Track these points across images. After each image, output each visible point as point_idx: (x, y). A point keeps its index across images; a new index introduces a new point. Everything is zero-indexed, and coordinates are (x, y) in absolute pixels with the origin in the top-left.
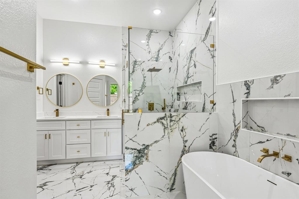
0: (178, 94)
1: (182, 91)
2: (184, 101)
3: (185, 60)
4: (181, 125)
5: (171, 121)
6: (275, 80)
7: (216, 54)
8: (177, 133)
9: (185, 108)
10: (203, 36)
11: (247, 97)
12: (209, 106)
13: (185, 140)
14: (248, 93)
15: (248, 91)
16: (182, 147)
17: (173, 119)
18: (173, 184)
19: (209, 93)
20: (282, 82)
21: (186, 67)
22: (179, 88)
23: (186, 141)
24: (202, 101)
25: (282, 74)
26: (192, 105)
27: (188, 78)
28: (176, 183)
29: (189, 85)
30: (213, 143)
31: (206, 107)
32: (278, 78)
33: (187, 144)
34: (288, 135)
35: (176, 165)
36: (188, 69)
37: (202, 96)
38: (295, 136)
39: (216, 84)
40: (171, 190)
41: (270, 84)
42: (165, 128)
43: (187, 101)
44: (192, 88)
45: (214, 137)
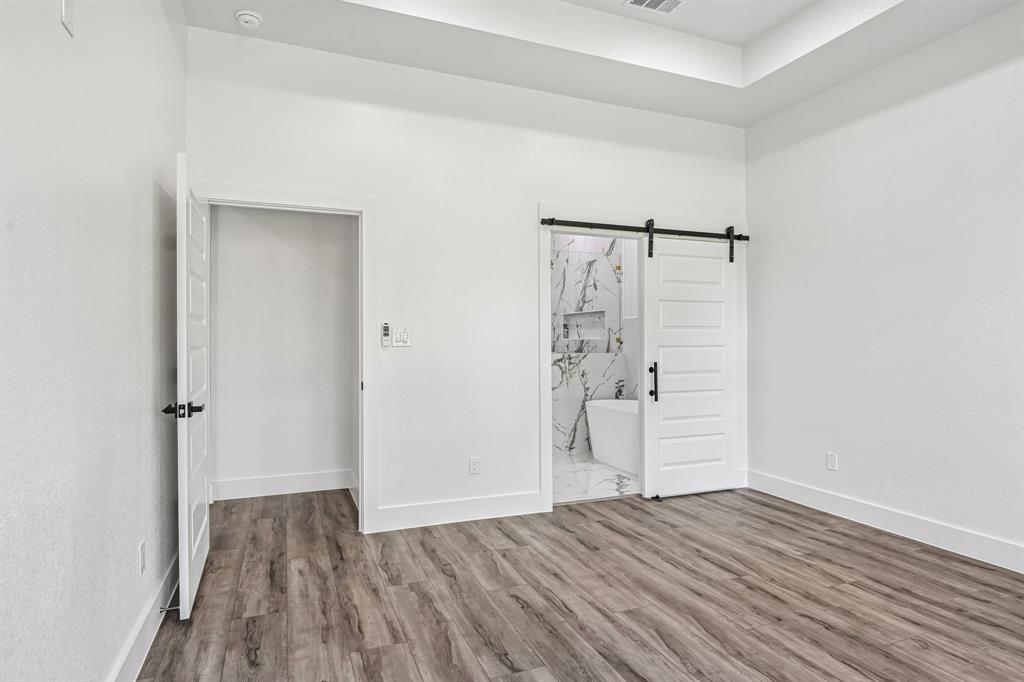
0: (565, 326)
1: (572, 322)
2: (576, 338)
3: (579, 272)
4: (581, 369)
5: (570, 363)
7: (623, 278)
8: (577, 377)
9: (580, 350)
10: (607, 250)
12: (614, 345)
13: (587, 386)
16: (583, 396)
17: (572, 361)
18: (573, 442)
19: (615, 328)
21: (581, 285)
22: (567, 317)
23: (588, 389)
24: (606, 339)
26: (592, 345)
27: (584, 302)
28: (576, 440)
29: (586, 313)
30: (620, 392)
31: (612, 347)
33: (589, 393)
35: (576, 418)
36: (585, 288)
37: (606, 332)
39: (624, 317)
40: (571, 448)
42: (563, 373)
43: (582, 339)
44: (589, 318)
45: (621, 384)
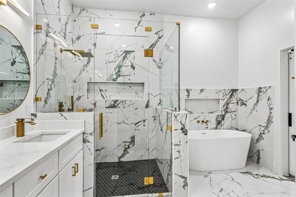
6: (202, 91)
9: (113, 107)
11: (188, 97)
12: (154, 103)
14: (189, 95)
15: (188, 94)
20: (204, 92)
24: (145, 99)
25: (204, 88)
26: (128, 103)
31: (151, 104)
32: (203, 90)
34: (202, 113)
37: (145, 95)
38: (204, 113)
41: (200, 92)
